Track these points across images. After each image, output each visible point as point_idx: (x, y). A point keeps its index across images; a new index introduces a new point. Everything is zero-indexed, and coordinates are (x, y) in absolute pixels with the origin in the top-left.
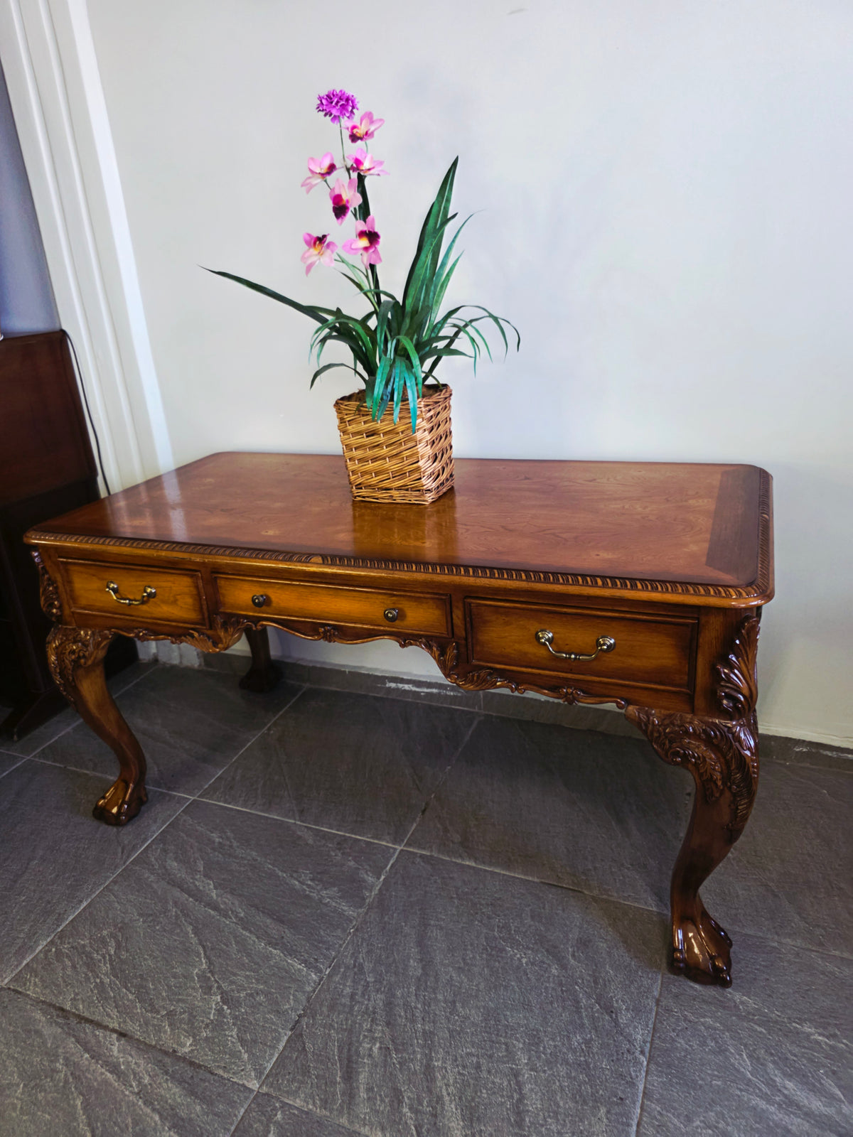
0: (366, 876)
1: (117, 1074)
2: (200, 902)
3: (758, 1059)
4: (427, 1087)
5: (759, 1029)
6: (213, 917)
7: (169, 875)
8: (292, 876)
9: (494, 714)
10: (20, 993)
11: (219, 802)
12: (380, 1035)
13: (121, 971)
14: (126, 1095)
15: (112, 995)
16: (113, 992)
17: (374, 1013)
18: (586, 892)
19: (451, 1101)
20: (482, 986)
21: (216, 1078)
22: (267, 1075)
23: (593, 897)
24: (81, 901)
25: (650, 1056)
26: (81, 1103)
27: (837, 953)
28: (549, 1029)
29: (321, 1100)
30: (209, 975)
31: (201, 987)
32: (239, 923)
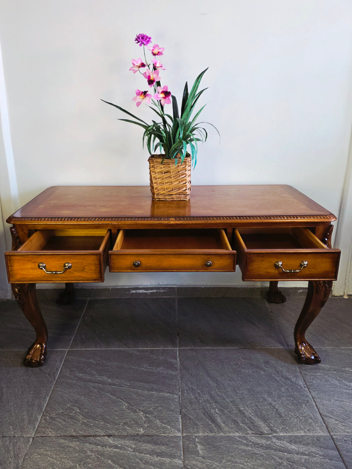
0: (171, 360)
1: (119, 449)
2: (106, 384)
3: (339, 380)
4: (244, 416)
5: (334, 372)
6: (116, 388)
7: (82, 379)
8: (139, 367)
9: (182, 297)
10: (45, 436)
11: (82, 348)
12: (215, 406)
13: (89, 416)
14: (129, 453)
15: (92, 425)
16: (92, 424)
17: (208, 401)
18: (257, 348)
19: (255, 418)
20: (241, 383)
21: (162, 437)
22: (182, 430)
23: (260, 349)
24: (45, 398)
25: (308, 387)
26: (111, 462)
27: (343, 348)
28: (272, 389)
29: (209, 431)
30: (131, 407)
31: (131, 411)
32: (130, 387)
